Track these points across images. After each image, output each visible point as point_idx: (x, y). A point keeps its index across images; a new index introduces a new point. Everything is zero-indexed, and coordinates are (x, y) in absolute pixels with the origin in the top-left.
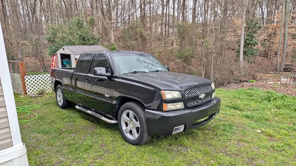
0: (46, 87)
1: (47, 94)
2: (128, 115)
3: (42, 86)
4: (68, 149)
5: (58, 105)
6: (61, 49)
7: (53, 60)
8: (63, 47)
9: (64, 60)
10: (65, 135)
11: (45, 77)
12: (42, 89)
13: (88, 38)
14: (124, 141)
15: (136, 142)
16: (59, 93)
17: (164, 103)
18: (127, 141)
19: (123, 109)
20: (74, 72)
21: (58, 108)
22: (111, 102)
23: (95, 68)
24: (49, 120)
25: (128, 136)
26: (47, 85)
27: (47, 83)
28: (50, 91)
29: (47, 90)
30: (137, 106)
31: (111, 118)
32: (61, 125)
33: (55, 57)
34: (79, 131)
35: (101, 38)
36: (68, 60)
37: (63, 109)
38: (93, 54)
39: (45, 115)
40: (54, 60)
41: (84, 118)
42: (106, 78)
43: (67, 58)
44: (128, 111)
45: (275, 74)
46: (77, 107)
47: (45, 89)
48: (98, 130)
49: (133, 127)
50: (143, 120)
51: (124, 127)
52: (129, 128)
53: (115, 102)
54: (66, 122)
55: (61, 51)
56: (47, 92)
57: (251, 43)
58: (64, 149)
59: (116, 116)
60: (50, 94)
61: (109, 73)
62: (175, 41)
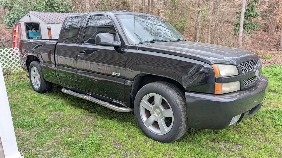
0: (12, 66)
1: (14, 74)
2: (151, 100)
3: (6, 64)
4: (68, 150)
5: (33, 88)
6: (26, 16)
7: (15, 31)
8: (28, 14)
9: (29, 31)
10: (54, 129)
11: (9, 52)
12: (6, 68)
13: (57, 4)
14: (145, 137)
15: (166, 139)
16: (34, 71)
17: (217, 83)
18: (149, 137)
19: (144, 91)
20: (57, 43)
21: (33, 92)
22: (123, 83)
23: (98, 35)
24: (25, 108)
25: (152, 129)
26: (12, 62)
27: (12, 60)
28: (16, 70)
29: (13, 70)
30: (167, 88)
31: (121, 105)
32: (44, 115)
33: (17, 27)
34: (74, 123)
35: (73, 5)
36: (35, 31)
37: (41, 93)
38: (86, 16)
39: (18, 102)
40: (17, 31)
41: (73, 105)
42: (113, 49)
43: (34, 29)
44: (151, 95)
45: (277, 50)
46: (63, 90)
47: (10, 68)
48: (99, 121)
49: (160, 117)
50: (180, 108)
51: (144, 118)
52: (152, 118)
53: (129, 83)
54: (51, 111)
55: (26, 19)
56: (13, 72)
57: (251, 14)
58: (62, 151)
59: (131, 102)
60: (17, 74)
61: (118, 41)
62: (161, 11)
